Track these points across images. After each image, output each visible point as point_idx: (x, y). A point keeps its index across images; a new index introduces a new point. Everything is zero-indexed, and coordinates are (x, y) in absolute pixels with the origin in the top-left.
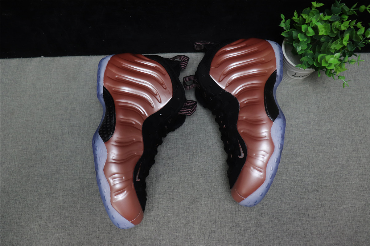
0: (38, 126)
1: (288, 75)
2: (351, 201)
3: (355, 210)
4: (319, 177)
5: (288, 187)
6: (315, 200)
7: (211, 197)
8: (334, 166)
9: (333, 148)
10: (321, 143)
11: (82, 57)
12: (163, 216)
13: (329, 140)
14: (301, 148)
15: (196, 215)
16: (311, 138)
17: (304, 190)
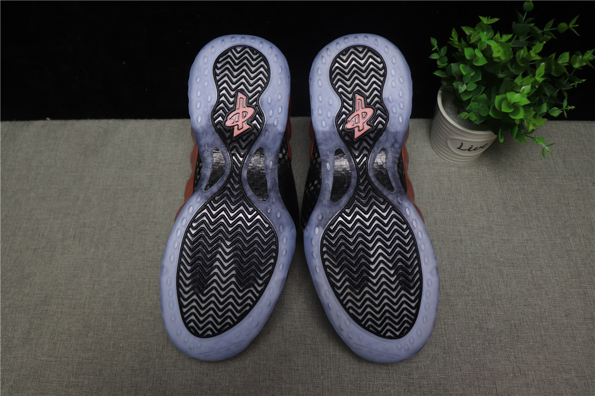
0: (24, 225)
1: (451, 150)
2: (576, 367)
3: (585, 384)
4: (512, 322)
5: (456, 338)
6: (508, 362)
7: (316, 354)
8: (539, 302)
9: (536, 271)
10: (513, 263)
11: (111, 122)
12: (227, 384)
13: (527, 258)
14: (478, 270)
15: (287, 386)
16: (496, 254)
17: (487, 344)
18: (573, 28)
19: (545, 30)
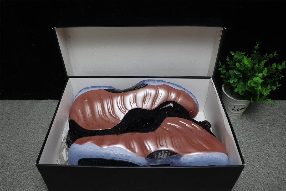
1: (230, 112)
4: (269, 185)
8: (280, 176)
9: (276, 162)
10: (264, 159)
13: (270, 157)
14: (248, 162)
16: (255, 155)
18: (275, 55)
19: (264, 57)
